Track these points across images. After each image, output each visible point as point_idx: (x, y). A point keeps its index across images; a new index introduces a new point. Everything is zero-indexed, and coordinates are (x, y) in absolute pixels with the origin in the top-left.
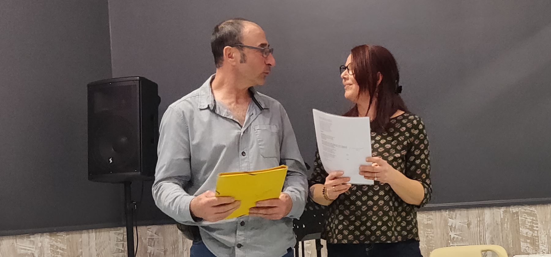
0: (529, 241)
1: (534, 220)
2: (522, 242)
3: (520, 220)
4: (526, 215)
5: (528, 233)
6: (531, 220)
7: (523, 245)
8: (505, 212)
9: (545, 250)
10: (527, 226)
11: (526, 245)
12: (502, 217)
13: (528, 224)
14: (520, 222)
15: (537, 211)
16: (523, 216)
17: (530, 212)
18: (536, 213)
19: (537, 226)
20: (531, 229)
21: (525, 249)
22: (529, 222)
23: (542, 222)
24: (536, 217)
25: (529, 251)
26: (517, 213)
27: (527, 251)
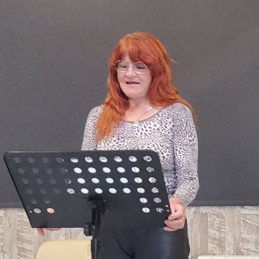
0: (216, 242)
1: (222, 222)
2: (210, 242)
3: (208, 221)
4: (215, 216)
5: (216, 235)
6: (219, 222)
7: (211, 246)
8: (195, 212)
9: (230, 252)
10: (215, 227)
11: (213, 246)
12: (192, 218)
13: (216, 225)
14: (208, 223)
15: (225, 213)
16: (212, 218)
17: (218, 213)
18: (224, 215)
19: (224, 227)
20: (219, 230)
21: (212, 250)
22: (217, 223)
23: (230, 224)
24: (224, 219)
25: (215, 252)
26: (206, 214)
27: (214, 252)
